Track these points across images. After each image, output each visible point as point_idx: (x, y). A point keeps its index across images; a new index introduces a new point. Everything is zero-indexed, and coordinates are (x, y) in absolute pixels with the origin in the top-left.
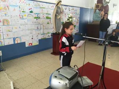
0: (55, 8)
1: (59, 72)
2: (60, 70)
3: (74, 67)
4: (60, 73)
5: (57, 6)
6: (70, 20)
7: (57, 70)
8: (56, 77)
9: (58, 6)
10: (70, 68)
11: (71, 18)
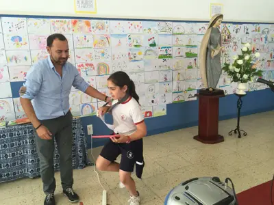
0: (207, 33)
1: (187, 188)
2: (189, 185)
3: (226, 181)
4: (188, 191)
5: (211, 29)
6: (247, 57)
7: (184, 184)
8: (177, 198)
9: (214, 26)
10: (217, 183)
11: (248, 52)
